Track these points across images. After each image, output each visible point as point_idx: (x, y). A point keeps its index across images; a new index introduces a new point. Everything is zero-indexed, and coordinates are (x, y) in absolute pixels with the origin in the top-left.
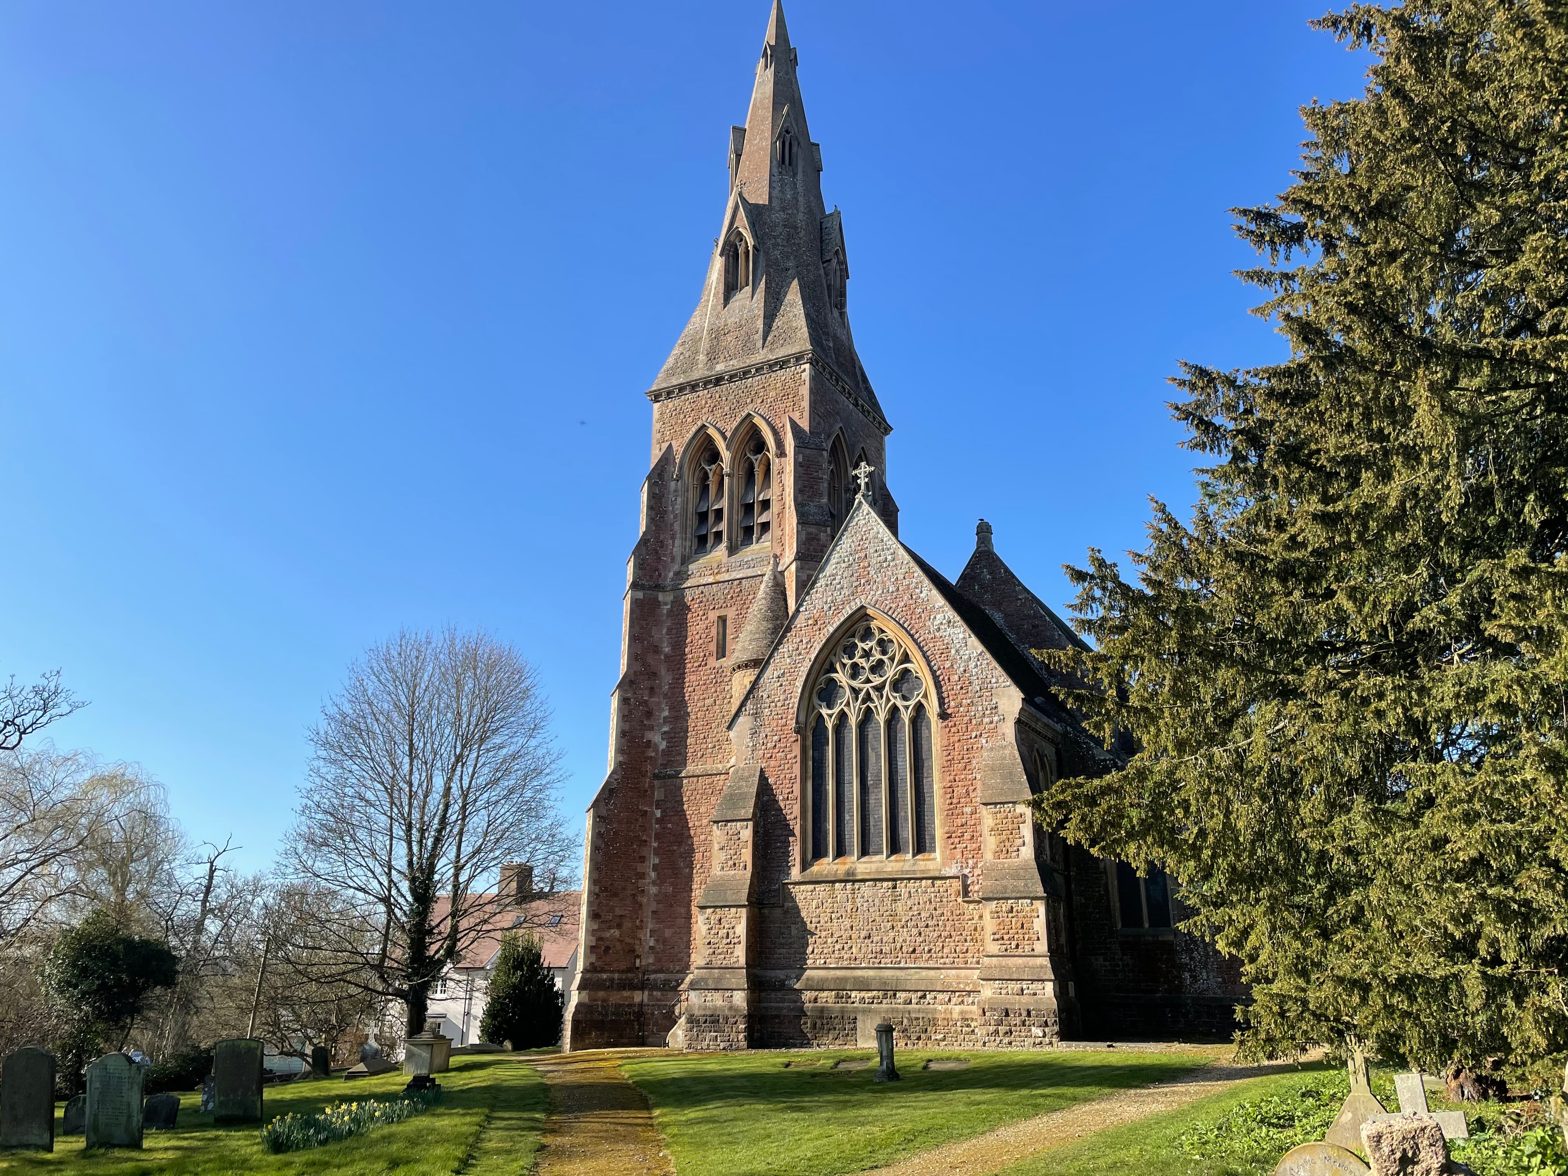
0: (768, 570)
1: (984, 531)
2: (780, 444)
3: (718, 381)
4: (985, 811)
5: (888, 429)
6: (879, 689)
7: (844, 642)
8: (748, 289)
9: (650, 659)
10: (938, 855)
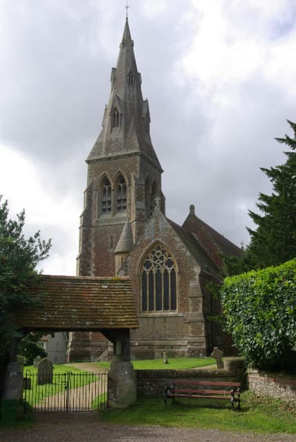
0: (126, 222)
1: (192, 208)
2: (130, 182)
3: (109, 159)
4: (189, 299)
5: (162, 171)
6: (162, 264)
7: (152, 250)
8: (118, 128)
9: (88, 248)
10: (177, 310)
